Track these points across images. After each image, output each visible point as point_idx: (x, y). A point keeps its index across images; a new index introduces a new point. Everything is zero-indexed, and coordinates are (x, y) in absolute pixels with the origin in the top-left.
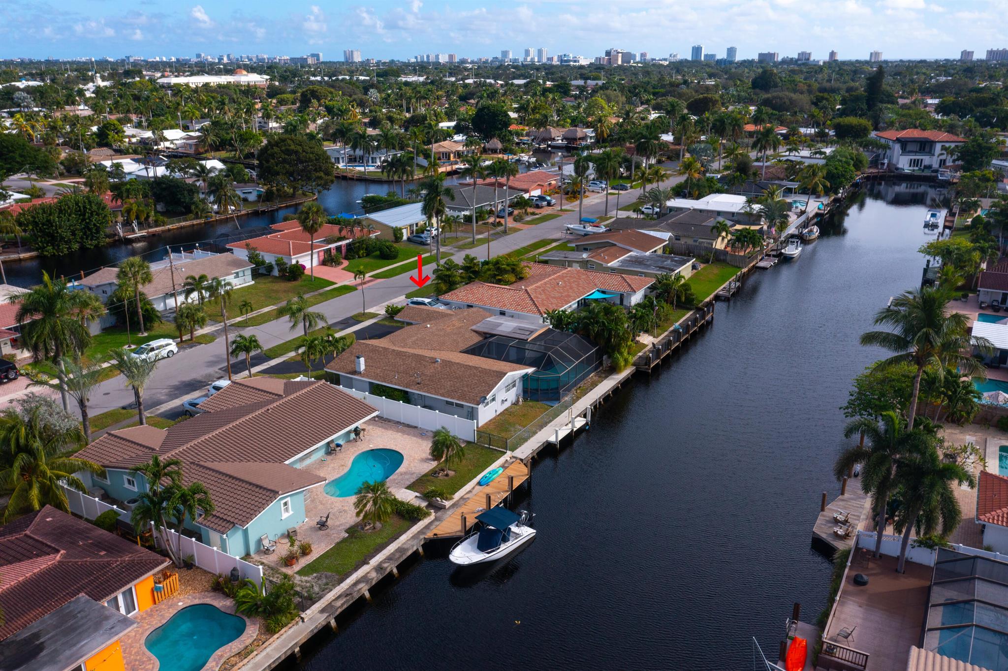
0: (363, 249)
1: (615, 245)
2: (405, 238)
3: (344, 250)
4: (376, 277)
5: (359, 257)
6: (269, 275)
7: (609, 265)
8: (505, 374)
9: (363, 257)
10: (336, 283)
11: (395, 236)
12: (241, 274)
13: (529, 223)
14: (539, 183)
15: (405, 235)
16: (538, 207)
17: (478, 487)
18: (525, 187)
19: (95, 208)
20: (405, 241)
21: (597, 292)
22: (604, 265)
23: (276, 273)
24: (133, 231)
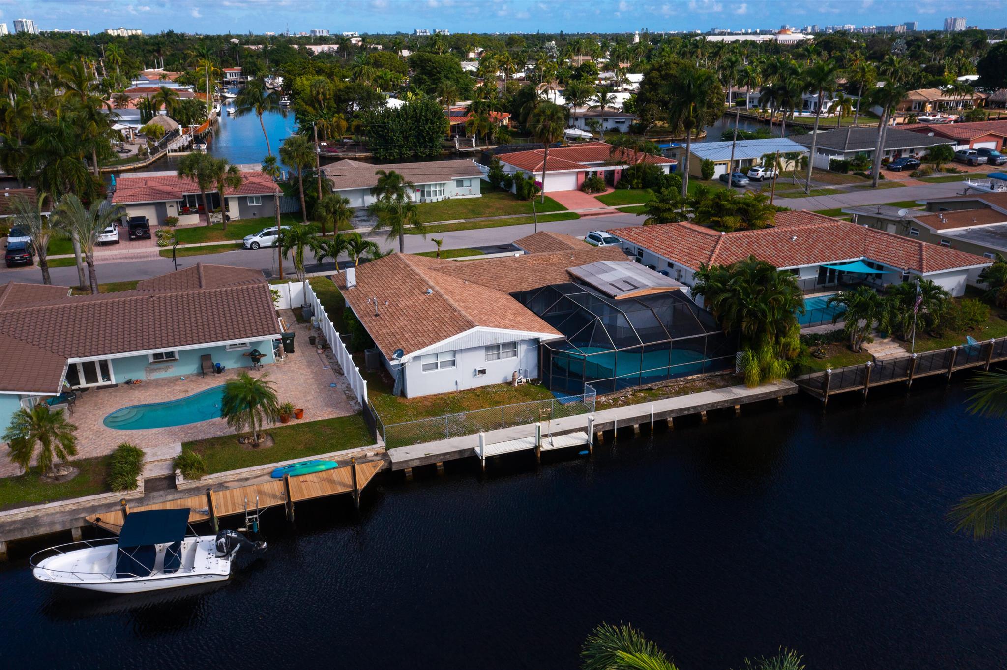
0: (638, 178)
2: (716, 176)
3: (617, 177)
4: (620, 210)
5: (632, 188)
6: (508, 191)
7: (940, 231)
9: (638, 188)
10: (567, 210)
11: (703, 170)
12: (465, 183)
13: (938, 181)
14: (992, 132)
15: (719, 171)
16: (970, 163)
17: (267, 478)
18: (964, 136)
19: (430, 116)
20: (717, 180)
21: (861, 263)
22: (932, 230)
23: (514, 190)
24: (472, 147)
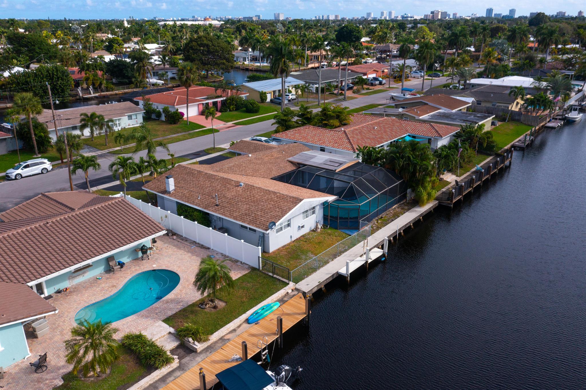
0: (233, 105)
1: (427, 104)
2: (268, 100)
3: (219, 105)
4: (237, 124)
5: (230, 111)
6: (159, 120)
7: (421, 117)
8: (301, 200)
9: (233, 110)
10: (206, 127)
11: (261, 98)
12: (134, 117)
13: (364, 94)
14: (374, 69)
15: (269, 98)
16: (372, 85)
17: (246, 325)
18: (364, 71)
20: (268, 102)
21: (408, 136)
22: (417, 117)
23: (163, 118)
24: (90, 93)
